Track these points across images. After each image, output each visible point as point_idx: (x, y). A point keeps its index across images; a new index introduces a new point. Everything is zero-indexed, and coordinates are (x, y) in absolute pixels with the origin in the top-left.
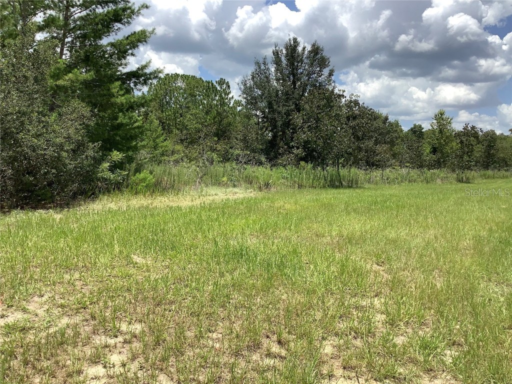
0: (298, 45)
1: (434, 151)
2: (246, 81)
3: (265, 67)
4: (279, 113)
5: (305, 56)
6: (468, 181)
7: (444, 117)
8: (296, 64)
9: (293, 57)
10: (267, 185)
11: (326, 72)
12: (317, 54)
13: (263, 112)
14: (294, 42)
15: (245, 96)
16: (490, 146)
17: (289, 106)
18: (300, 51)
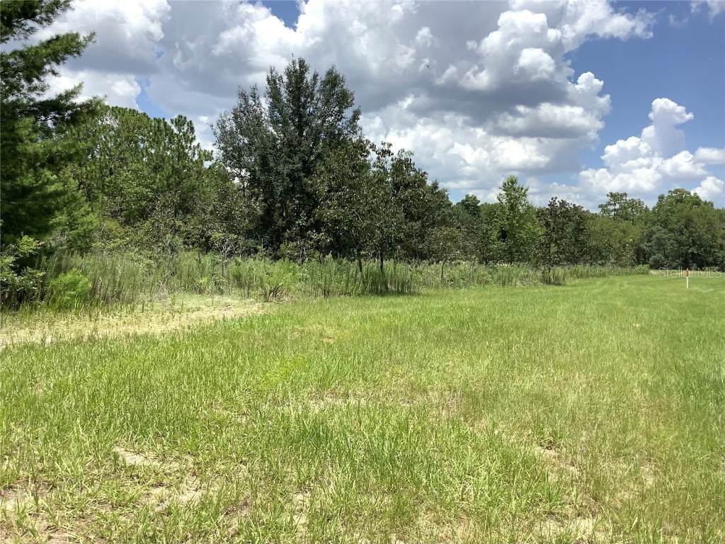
0: (306, 71)
1: (504, 235)
2: (224, 122)
3: (254, 101)
4: (278, 173)
5: (316, 89)
6: (558, 282)
7: (516, 186)
8: (303, 99)
9: (299, 89)
10: (275, 291)
11: (348, 113)
12: (334, 85)
13: (253, 171)
14: (300, 66)
15: (222, 145)
16: (579, 230)
17: (294, 163)
18: (309, 80)
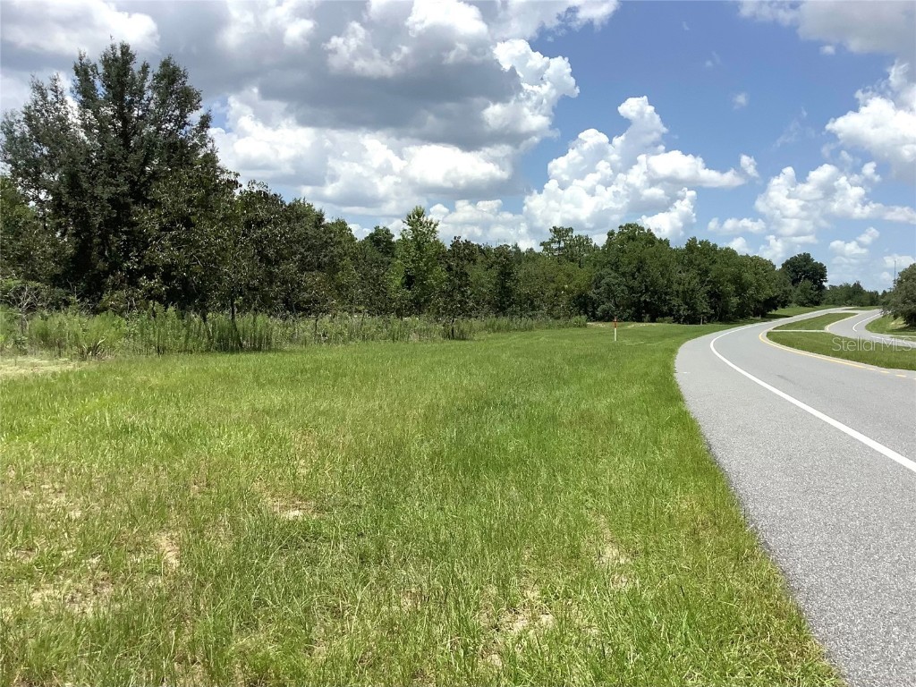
0: (132, 59)
1: (409, 281)
2: (12, 124)
3: (56, 96)
4: (95, 198)
5: (147, 84)
6: (462, 336)
7: (423, 219)
8: (128, 98)
9: (123, 84)
10: (94, 349)
11: (194, 117)
12: (173, 81)
13: (57, 194)
14: (123, 53)
15: (9, 157)
16: (505, 274)
17: (118, 186)
18: (136, 72)
